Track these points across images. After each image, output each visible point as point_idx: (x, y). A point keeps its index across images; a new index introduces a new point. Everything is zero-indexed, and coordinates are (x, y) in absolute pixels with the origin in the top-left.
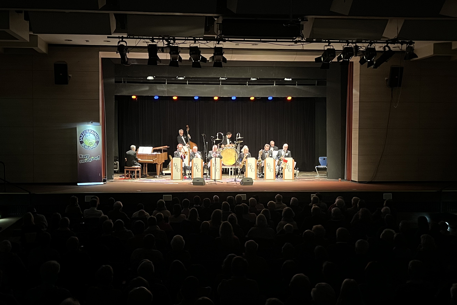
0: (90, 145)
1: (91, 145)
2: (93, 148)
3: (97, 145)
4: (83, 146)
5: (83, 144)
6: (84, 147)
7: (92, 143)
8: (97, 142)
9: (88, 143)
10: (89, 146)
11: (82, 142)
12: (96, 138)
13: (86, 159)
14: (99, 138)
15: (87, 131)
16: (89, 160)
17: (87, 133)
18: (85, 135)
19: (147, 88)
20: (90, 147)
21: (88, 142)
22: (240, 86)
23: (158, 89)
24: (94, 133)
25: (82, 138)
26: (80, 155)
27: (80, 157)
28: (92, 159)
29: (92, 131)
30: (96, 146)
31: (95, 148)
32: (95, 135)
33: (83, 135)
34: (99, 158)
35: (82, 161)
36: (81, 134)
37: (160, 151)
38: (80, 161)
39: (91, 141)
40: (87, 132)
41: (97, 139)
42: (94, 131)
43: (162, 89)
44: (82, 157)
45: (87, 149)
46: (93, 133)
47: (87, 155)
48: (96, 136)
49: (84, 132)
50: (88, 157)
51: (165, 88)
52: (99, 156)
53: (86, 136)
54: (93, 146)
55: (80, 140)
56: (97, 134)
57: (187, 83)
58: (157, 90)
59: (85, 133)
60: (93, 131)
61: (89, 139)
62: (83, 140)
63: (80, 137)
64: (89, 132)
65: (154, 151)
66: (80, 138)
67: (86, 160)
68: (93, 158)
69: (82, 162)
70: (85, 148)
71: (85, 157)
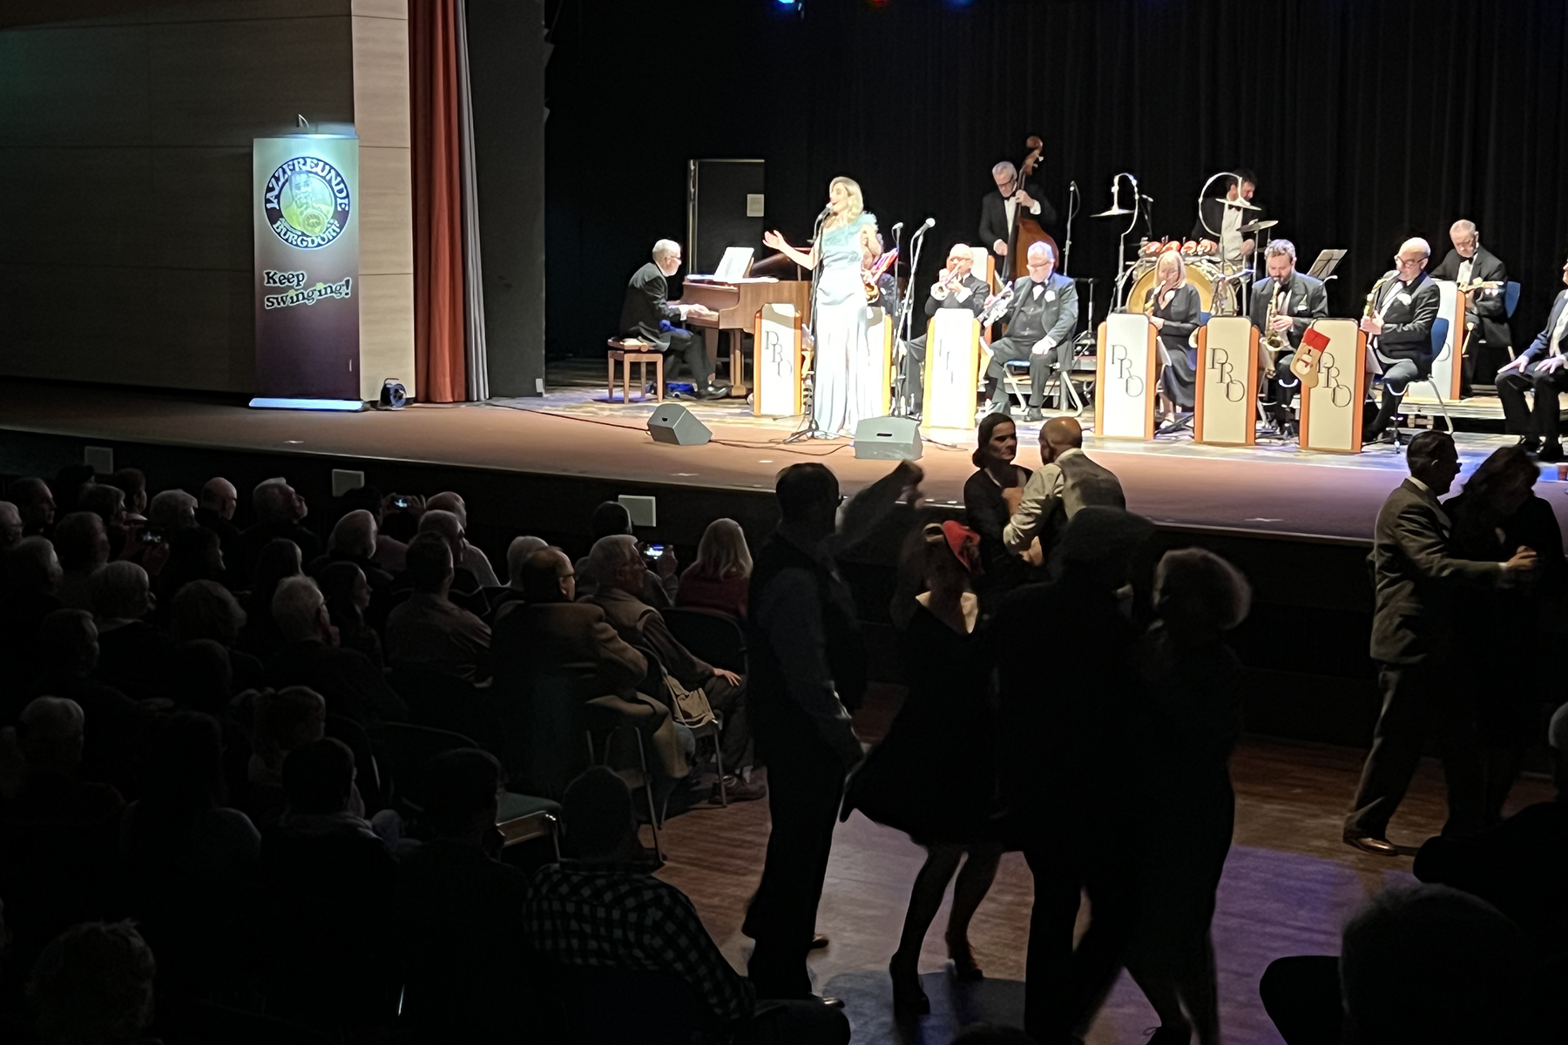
0: (310, 228)
1: (313, 226)
2: (322, 242)
3: (341, 229)
4: (279, 234)
5: (279, 223)
6: (285, 235)
7: (316, 217)
8: (342, 216)
9: (301, 219)
10: (303, 234)
11: (275, 215)
12: (336, 197)
13: (292, 293)
14: (347, 196)
15: (295, 162)
16: (304, 299)
17: (299, 173)
18: (287, 181)
20: (309, 239)
21: (301, 213)
24: (329, 172)
25: (278, 197)
26: (268, 274)
27: (268, 283)
28: (317, 293)
29: (317, 165)
30: (335, 234)
32: (329, 182)
33: (280, 184)
34: (349, 291)
35: (277, 299)
36: (274, 176)
38: (268, 300)
39: (313, 207)
40: (297, 169)
41: (339, 201)
42: (326, 164)
44: (275, 282)
45: (297, 245)
46: (322, 170)
48: (336, 188)
49: (285, 167)
50: (299, 281)
52: (348, 282)
53: (291, 189)
54: (322, 235)
55: (269, 206)
56: (339, 179)
59: (289, 173)
60: (321, 164)
61: (304, 201)
62: (278, 203)
64: (304, 168)
67: (292, 298)
68: (320, 286)
69: (276, 305)
70: (287, 240)
71: (287, 284)
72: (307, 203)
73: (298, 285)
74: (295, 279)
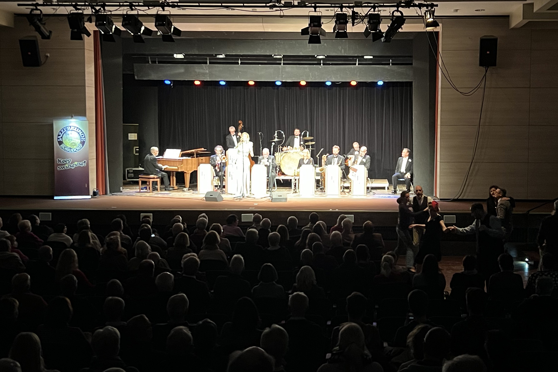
0: (72, 146)
1: (74, 146)
2: (76, 150)
3: (83, 146)
4: (62, 148)
5: (62, 145)
6: (64, 148)
7: (74, 143)
8: (83, 143)
9: (70, 144)
10: (70, 148)
11: (60, 143)
12: (81, 137)
13: (67, 165)
14: (85, 137)
15: (67, 127)
16: (71, 167)
17: (69, 131)
18: (64, 133)
19: (182, 71)
20: (72, 150)
21: (70, 142)
22: (308, 67)
23: (197, 70)
24: (79, 130)
25: (62, 137)
26: (58, 160)
27: (59, 162)
28: (75, 165)
29: (74, 128)
30: (81, 148)
31: (79, 150)
32: (79, 133)
33: (62, 134)
34: (85, 164)
35: (61, 167)
36: (60, 132)
37: (191, 155)
38: (59, 168)
39: (73, 140)
40: (68, 129)
41: (82, 139)
42: (78, 128)
43: (202, 71)
44: (61, 162)
45: (68, 151)
46: (76, 130)
47: (69, 160)
48: (81, 135)
49: (64, 129)
50: (69, 162)
51: (206, 69)
52: (85, 161)
53: (66, 135)
54: (76, 148)
55: (59, 140)
56: (82, 132)
57: (240, 63)
58: (196, 72)
59: (65, 131)
60: (76, 128)
61: (70, 139)
62: (62, 139)
63: (59, 135)
64: (70, 129)
65: (183, 155)
66: (59, 137)
67: (67, 167)
68: (76, 163)
69: (61, 169)
70: (65, 150)
71: (65, 163)
72: (72, 139)
73: (69, 163)
74: (68, 161)
